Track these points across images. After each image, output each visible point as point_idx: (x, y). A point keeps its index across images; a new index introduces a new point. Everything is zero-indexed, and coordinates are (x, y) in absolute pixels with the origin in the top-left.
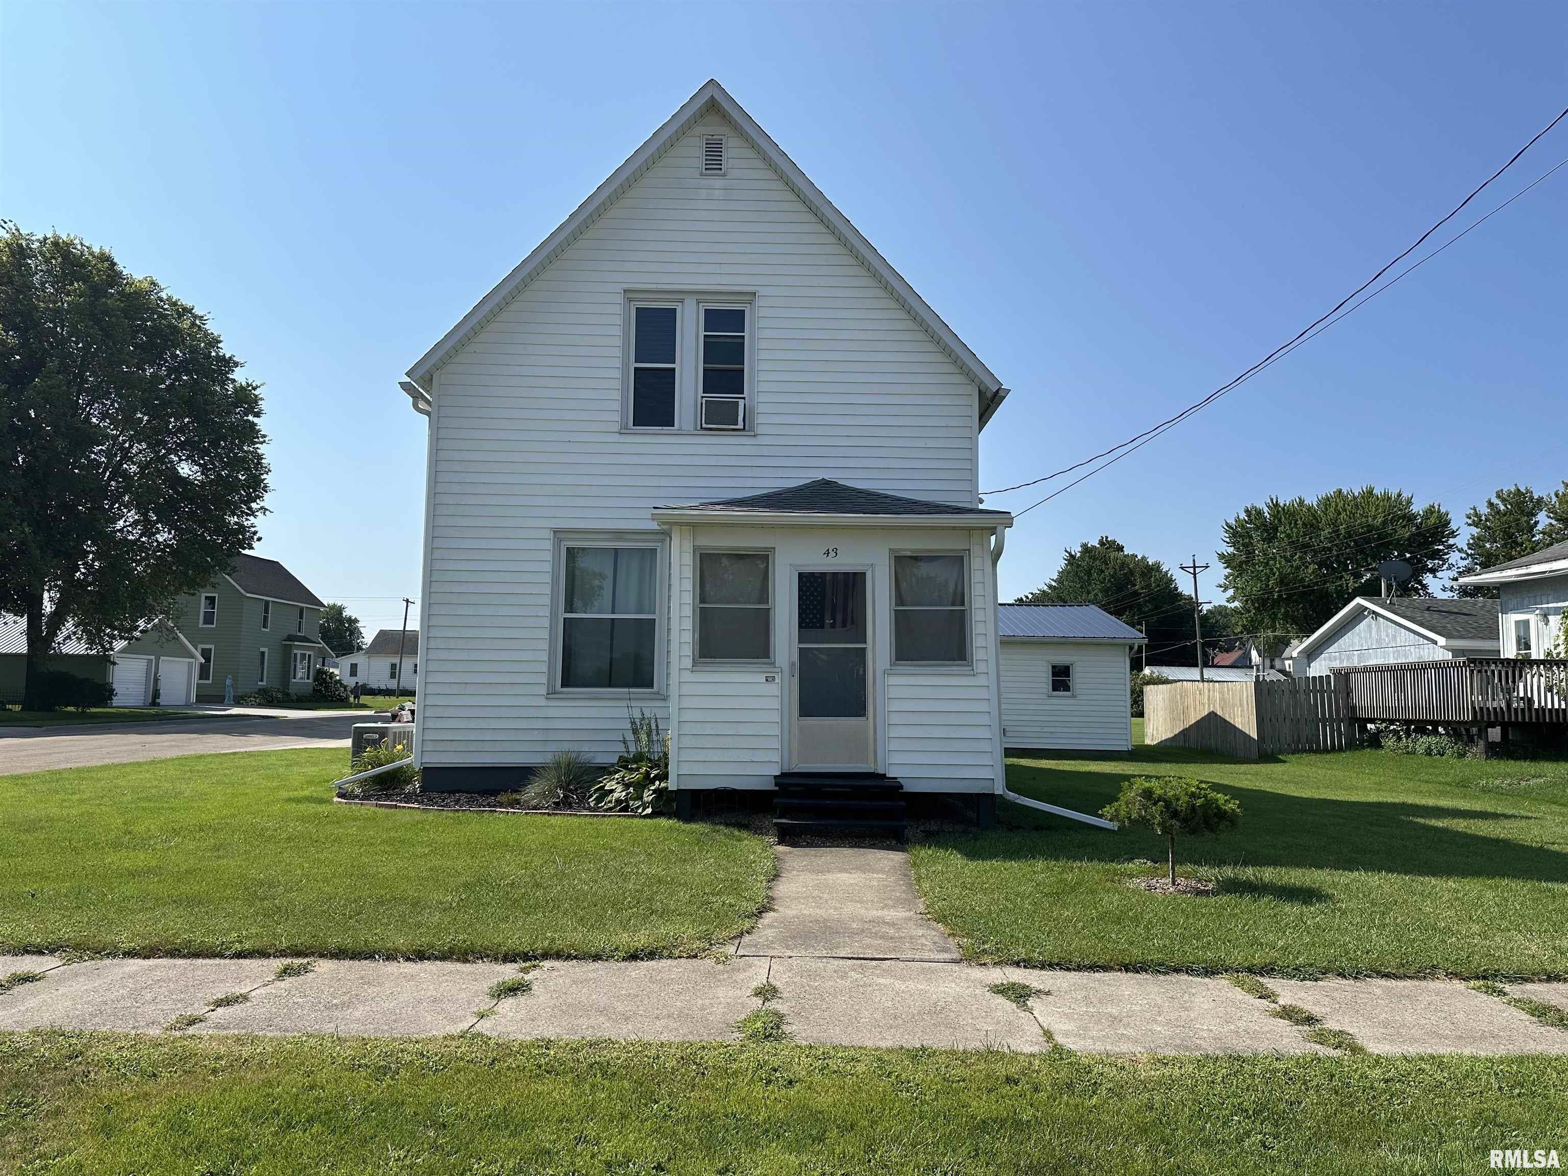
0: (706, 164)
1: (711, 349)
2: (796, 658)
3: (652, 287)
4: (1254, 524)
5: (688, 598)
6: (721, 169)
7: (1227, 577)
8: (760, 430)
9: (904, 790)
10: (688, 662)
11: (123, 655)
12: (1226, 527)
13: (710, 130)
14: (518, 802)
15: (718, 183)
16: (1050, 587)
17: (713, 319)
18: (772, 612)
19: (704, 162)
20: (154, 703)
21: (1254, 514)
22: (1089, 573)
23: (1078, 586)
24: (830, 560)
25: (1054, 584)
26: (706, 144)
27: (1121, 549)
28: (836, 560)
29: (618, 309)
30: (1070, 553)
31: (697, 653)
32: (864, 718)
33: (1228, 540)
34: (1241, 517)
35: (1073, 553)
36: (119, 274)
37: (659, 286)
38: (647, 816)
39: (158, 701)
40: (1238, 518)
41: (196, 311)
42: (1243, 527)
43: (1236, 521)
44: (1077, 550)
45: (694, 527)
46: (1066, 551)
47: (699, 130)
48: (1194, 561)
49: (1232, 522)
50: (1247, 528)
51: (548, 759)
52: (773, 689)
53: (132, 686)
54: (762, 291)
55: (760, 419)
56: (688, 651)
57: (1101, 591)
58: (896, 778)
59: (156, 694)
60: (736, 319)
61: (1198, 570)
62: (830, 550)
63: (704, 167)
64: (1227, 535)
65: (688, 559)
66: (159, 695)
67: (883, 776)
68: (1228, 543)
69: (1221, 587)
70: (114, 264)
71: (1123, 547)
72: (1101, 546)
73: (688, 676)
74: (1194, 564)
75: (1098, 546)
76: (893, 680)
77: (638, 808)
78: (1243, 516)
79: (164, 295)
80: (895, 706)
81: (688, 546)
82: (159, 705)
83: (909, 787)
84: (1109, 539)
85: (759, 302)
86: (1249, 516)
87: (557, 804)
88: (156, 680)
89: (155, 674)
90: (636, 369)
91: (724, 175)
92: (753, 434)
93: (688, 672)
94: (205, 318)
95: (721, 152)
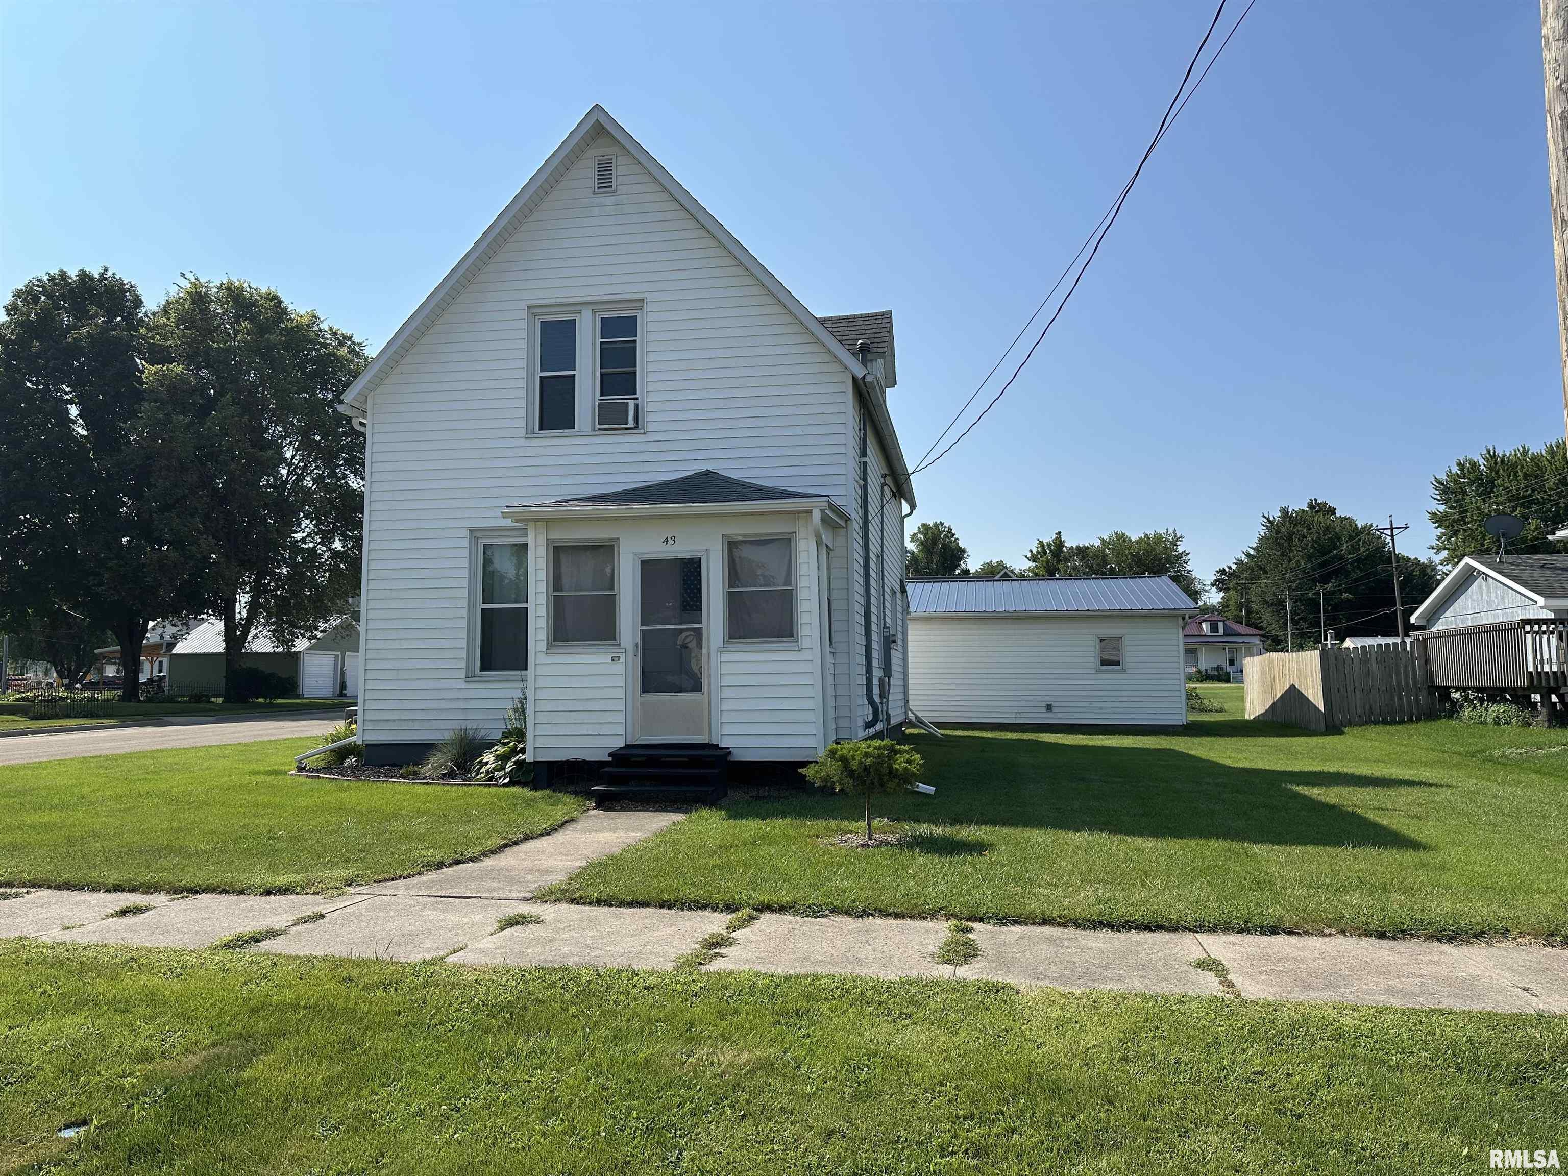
0: (599, 183)
1: (607, 354)
2: (639, 640)
3: (553, 301)
4: (1469, 479)
5: (542, 588)
6: (611, 186)
7: (1439, 538)
8: (650, 427)
9: (732, 759)
10: (542, 646)
11: (312, 652)
12: (1435, 484)
13: (601, 151)
14: (415, 774)
15: (609, 200)
16: (1248, 555)
17: (609, 326)
18: (617, 597)
19: (596, 182)
20: (342, 695)
21: (1468, 469)
22: (1290, 539)
23: (1279, 553)
24: (669, 547)
25: (1252, 552)
26: (599, 164)
27: (1333, 511)
28: (676, 547)
29: (523, 324)
30: (1268, 519)
31: (551, 637)
32: (699, 693)
33: (1439, 497)
34: (1453, 472)
35: (1272, 519)
36: (285, 312)
37: (559, 300)
38: (505, 785)
39: (345, 692)
40: (1450, 472)
41: (356, 339)
42: (1455, 482)
43: (1448, 476)
44: (1276, 515)
45: (548, 522)
46: (1264, 516)
47: (591, 152)
48: (1391, 521)
49: (1443, 477)
50: (1461, 483)
51: (447, 736)
52: (619, 668)
53: (322, 679)
54: (649, 297)
55: (650, 418)
56: (542, 635)
57: (1302, 558)
58: (728, 748)
59: (343, 686)
60: (628, 325)
61: (1395, 532)
62: (669, 539)
63: (596, 186)
64: (1437, 492)
65: (542, 551)
66: (345, 687)
67: (716, 747)
68: (1439, 500)
69: (1433, 548)
70: (280, 302)
71: (1335, 509)
72: (1310, 509)
73: (542, 658)
74: (1392, 525)
75: (1307, 509)
76: (726, 657)
77: (500, 778)
78: (1455, 470)
79: (325, 326)
80: (726, 681)
81: (542, 540)
82: (345, 695)
83: (740, 756)
84: (1319, 501)
85: (648, 308)
86: (1462, 470)
87: (444, 775)
88: (343, 673)
89: (342, 669)
90: (541, 378)
91: (614, 192)
92: (642, 431)
93: (543, 655)
94: (363, 345)
95: (611, 170)
